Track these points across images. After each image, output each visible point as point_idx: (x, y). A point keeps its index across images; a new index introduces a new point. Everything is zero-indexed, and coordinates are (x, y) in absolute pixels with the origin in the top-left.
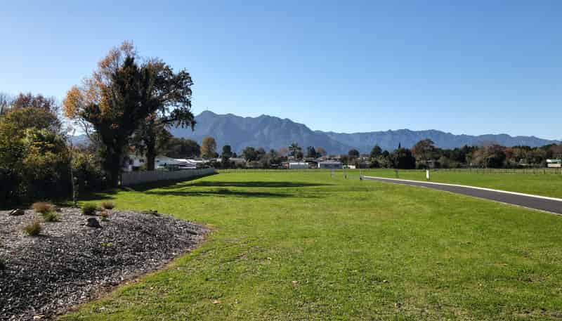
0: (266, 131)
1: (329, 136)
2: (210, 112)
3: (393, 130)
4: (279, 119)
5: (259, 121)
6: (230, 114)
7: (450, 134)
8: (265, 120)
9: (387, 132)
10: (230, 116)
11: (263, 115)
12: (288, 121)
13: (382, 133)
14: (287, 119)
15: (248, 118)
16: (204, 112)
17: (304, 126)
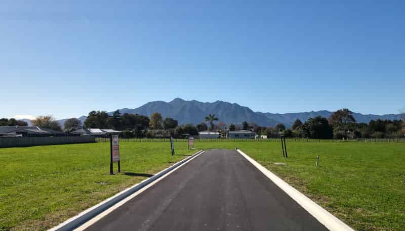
0: (220, 112)
1: (267, 115)
2: (180, 99)
3: (315, 111)
5: (215, 105)
6: (194, 100)
8: (219, 104)
9: (310, 112)
13: (306, 113)
14: (235, 104)
15: (207, 103)
16: (176, 99)
17: (248, 108)
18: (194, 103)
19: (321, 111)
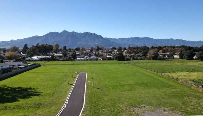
0: (87, 38)
1: (110, 40)
2: (66, 31)
4: (92, 33)
5: (84, 34)
7: (153, 38)
8: (86, 34)
9: (131, 38)
10: (73, 32)
11: (86, 32)
12: (95, 34)
13: (129, 38)
14: (94, 33)
15: (80, 33)
16: (64, 31)
17: (100, 36)
18: (73, 33)
19: (136, 37)
